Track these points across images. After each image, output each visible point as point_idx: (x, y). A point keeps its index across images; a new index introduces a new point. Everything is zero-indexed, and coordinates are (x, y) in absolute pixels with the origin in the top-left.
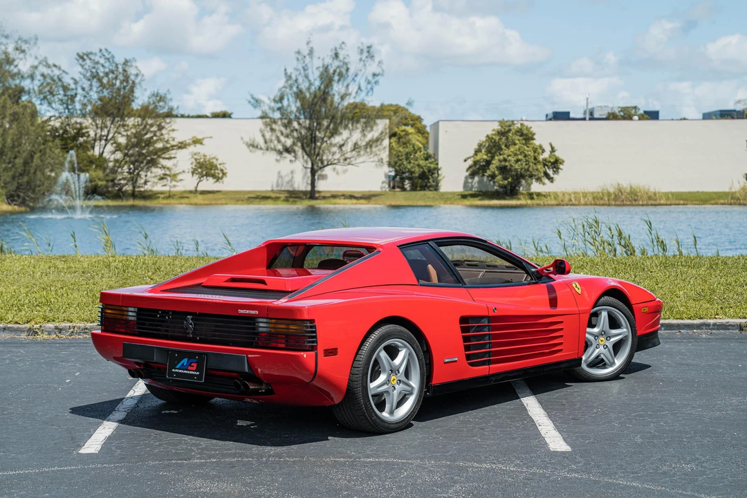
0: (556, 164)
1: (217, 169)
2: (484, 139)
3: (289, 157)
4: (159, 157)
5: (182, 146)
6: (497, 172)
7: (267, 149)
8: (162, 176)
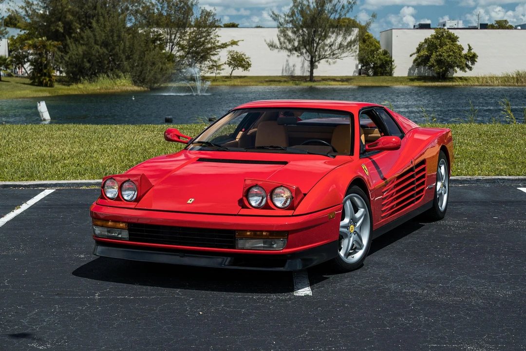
0: (473, 58)
1: (245, 62)
2: (423, 41)
3: (296, 54)
4: (208, 53)
5: (224, 46)
6: (435, 64)
7: (281, 48)
8: (211, 67)
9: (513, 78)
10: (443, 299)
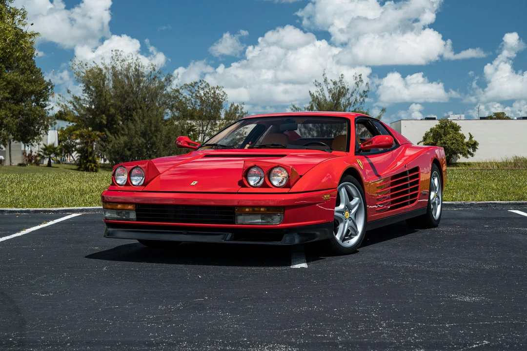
0: (474, 145)
2: (429, 131)
9: (510, 163)
10: (432, 269)
